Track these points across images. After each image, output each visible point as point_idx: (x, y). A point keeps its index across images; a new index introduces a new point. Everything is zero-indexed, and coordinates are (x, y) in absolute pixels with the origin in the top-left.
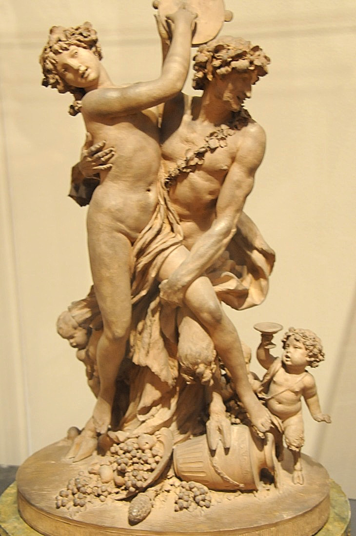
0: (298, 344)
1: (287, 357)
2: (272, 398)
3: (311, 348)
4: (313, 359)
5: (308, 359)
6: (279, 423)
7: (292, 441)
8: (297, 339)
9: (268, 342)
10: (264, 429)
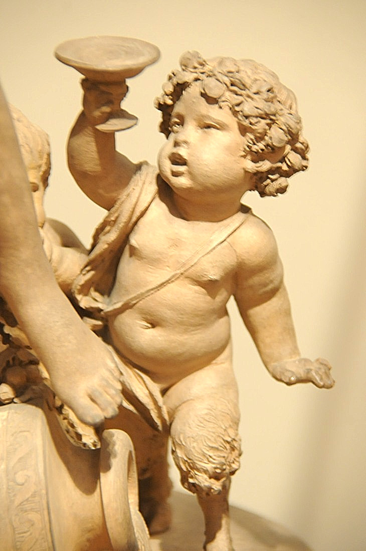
0: (215, 113)
1: (177, 160)
2: (127, 307)
3: (262, 125)
4: (265, 165)
5: (250, 166)
6: (151, 395)
7: (196, 456)
8: (212, 94)
9: (106, 109)
10: (97, 414)
